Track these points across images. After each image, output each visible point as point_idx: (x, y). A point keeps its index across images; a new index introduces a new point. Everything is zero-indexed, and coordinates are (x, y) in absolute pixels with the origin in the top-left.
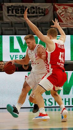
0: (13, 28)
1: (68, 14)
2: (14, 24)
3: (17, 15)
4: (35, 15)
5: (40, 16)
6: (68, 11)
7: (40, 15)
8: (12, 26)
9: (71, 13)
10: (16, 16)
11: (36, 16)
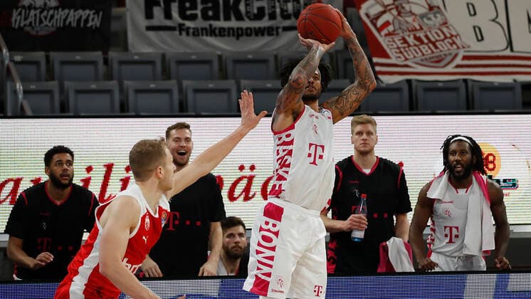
0: (172, 84)
1: (410, 19)
2: (173, 66)
3: (188, 24)
4: (265, 23)
5: (286, 29)
6: (407, 7)
7: (287, 23)
8: (166, 74)
9: (422, 16)
10: (181, 28)
11: (270, 31)
